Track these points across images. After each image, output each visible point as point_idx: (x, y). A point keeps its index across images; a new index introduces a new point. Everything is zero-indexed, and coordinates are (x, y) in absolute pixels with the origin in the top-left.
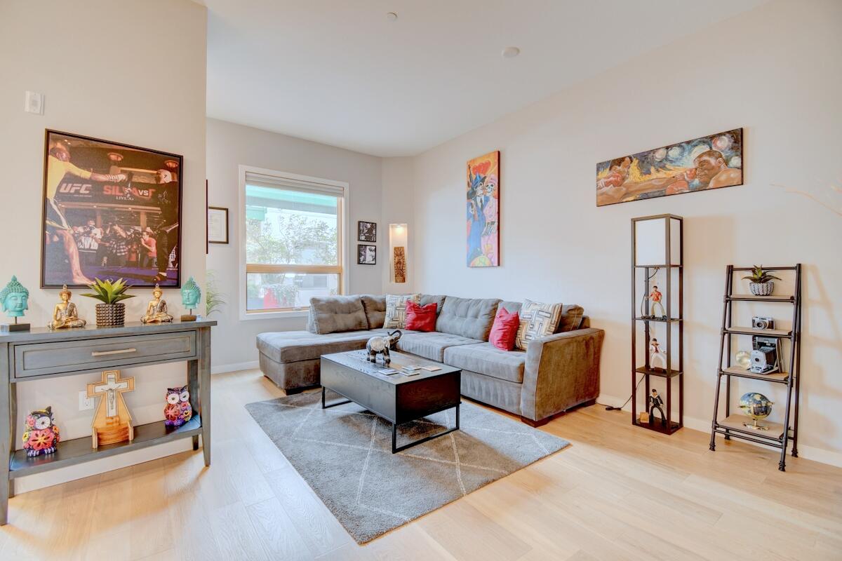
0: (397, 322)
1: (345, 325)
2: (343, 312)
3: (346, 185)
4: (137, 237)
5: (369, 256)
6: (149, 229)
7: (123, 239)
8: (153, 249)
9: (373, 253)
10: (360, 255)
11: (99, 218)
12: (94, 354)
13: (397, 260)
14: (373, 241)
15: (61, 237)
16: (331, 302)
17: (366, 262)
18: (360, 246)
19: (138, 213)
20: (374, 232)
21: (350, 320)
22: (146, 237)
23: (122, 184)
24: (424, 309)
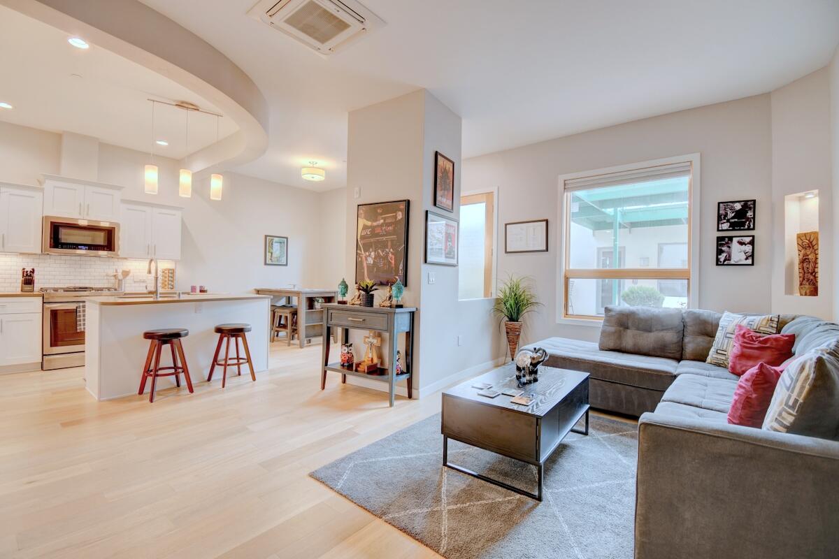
0: (723, 358)
1: (634, 345)
2: (638, 329)
3: (695, 158)
4: (386, 257)
5: (737, 252)
6: (391, 250)
7: (382, 257)
8: (393, 262)
9: (748, 248)
10: (719, 252)
11: (373, 246)
12: (350, 319)
13: (801, 257)
14: (749, 229)
15: (361, 258)
16: (623, 314)
17: (732, 262)
18: (719, 239)
19: (387, 241)
20: (750, 214)
21: (649, 340)
22: (390, 255)
23: (382, 225)
24: (760, 342)
